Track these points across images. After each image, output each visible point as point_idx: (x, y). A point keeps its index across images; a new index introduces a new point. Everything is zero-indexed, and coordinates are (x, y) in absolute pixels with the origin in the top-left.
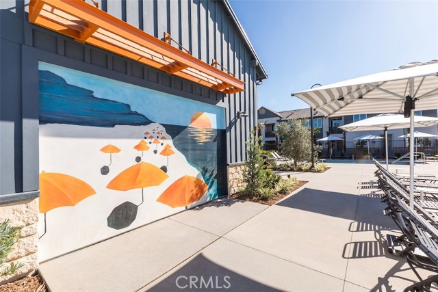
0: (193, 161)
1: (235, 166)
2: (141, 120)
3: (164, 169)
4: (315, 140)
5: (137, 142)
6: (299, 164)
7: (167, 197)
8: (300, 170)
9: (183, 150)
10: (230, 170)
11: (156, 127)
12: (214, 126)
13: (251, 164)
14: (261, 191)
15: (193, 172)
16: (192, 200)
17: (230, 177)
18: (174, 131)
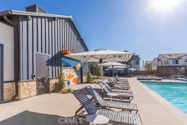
0: (77, 74)
1: (84, 76)
2: (69, 66)
3: (73, 75)
4: (104, 69)
5: (70, 70)
6: (98, 77)
7: (73, 81)
8: (99, 79)
9: (75, 72)
10: (83, 77)
11: (72, 67)
12: (80, 67)
13: (88, 75)
14: (91, 81)
15: (77, 77)
16: (77, 82)
17: (83, 78)
18: (74, 68)
